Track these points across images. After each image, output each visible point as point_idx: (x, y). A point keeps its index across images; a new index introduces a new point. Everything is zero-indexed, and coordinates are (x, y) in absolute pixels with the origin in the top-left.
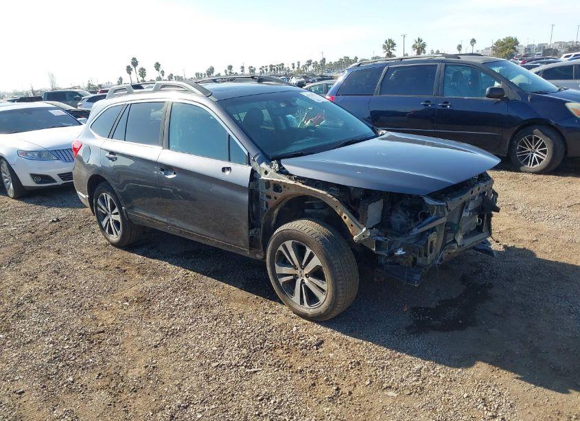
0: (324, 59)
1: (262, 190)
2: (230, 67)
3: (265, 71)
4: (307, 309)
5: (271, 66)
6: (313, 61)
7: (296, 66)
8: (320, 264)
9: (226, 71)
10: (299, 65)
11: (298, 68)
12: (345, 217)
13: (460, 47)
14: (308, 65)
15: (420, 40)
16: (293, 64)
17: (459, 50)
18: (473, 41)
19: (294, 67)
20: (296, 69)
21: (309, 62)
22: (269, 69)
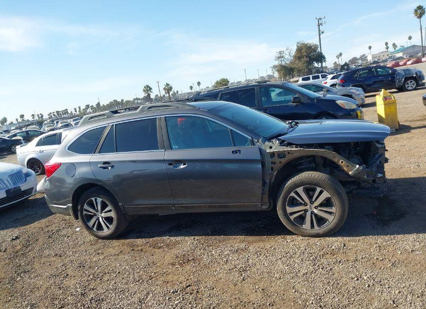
0: (99, 103)
1: (268, 160)
2: (22, 116)
3: (53, 116)
4: (317, 230)
5: (57, 112)
6: (90, 106)
7: (78, 110)
8: (329, 196)
9: (17, 120)
10: (80, 109)
11: (79, 111)
12: (342, 162)
13: (191, 88)
14: (87, 109)
15: (167, 85)
16: (75, 109)
17: (191, 89)
18: (199, 83)
19: (76, 111)
20: (78, 112)
21: (88, 106)
22: (55, 114)
